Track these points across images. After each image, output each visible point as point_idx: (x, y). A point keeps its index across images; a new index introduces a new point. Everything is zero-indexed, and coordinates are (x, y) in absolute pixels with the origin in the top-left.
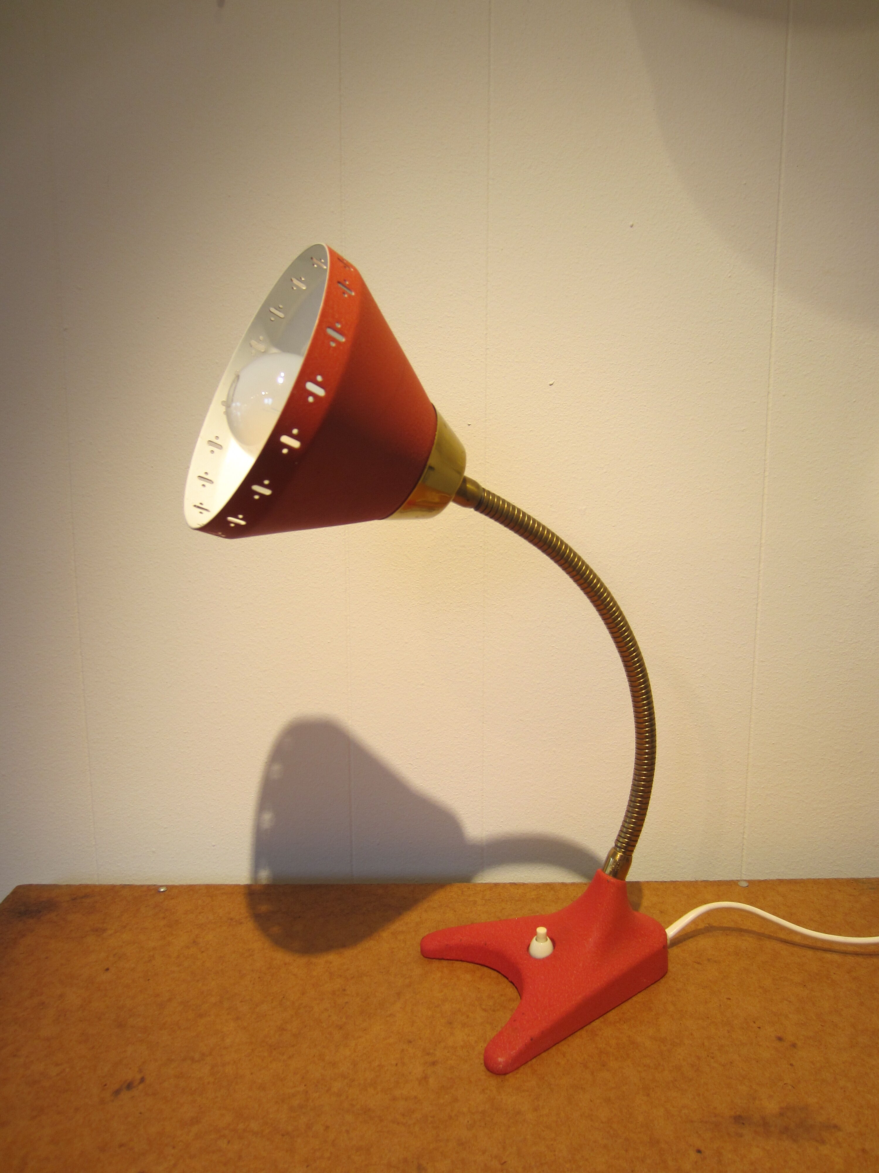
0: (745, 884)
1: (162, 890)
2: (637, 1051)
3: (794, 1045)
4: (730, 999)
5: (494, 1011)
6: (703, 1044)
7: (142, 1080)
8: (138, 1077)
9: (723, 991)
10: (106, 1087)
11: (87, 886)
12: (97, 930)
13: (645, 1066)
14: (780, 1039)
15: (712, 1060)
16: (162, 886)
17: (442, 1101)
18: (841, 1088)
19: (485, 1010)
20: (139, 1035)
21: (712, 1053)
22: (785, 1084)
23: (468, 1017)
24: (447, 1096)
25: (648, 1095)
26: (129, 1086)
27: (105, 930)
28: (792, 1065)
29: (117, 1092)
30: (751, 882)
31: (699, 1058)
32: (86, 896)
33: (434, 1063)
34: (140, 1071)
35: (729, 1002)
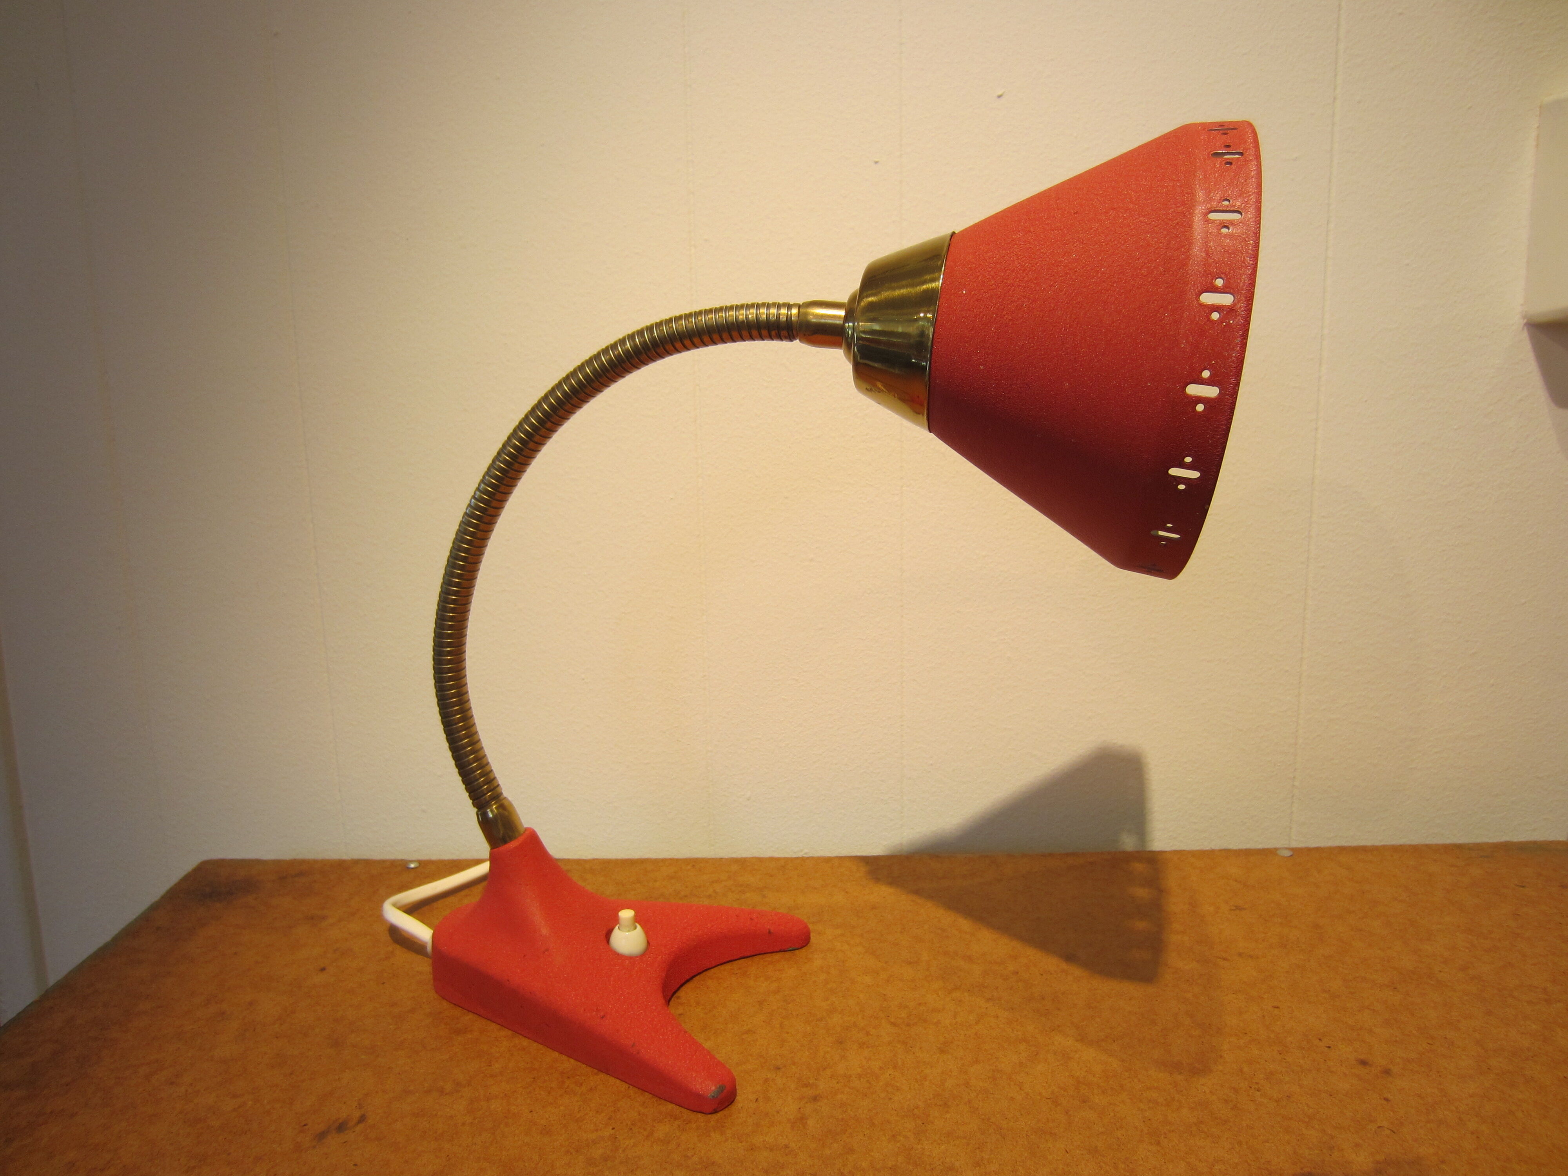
0: (1287, 853)
1: (412, 866)
2: (1136, 1080)
3: (1387, 1072)
4: (1277, 1007)
5: (908, 1025)
6: (1241, 1071)
7: (362, 1119)
8: (357, 1114)
9: (1266, 996)
10: (306, 1127)
11: (303, 862)
12: (312, 918)
13: (1150, 1101)
14: (1364, 1063)
15: (1258, 1093)
16: (412, 861)
17: (827, 1152)
18: (1472, 1133)
19: (894, 1024)
20: (363, 1057)
21: (1257, 1083)
22: (1379, 1127)
23: (868, 1034)
24: (835, 1145)
25: (1158, 1143)
26: (341, 1127)
27: (324, 918)
28: (1386, 1099)
29: (321, 1136)
30: (1296, 851)
31: (1236, 1090)
32: (301, 874)
33: (815, 1099)
34: (360, 1106)
35: (1276, 1011)
